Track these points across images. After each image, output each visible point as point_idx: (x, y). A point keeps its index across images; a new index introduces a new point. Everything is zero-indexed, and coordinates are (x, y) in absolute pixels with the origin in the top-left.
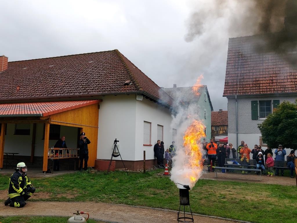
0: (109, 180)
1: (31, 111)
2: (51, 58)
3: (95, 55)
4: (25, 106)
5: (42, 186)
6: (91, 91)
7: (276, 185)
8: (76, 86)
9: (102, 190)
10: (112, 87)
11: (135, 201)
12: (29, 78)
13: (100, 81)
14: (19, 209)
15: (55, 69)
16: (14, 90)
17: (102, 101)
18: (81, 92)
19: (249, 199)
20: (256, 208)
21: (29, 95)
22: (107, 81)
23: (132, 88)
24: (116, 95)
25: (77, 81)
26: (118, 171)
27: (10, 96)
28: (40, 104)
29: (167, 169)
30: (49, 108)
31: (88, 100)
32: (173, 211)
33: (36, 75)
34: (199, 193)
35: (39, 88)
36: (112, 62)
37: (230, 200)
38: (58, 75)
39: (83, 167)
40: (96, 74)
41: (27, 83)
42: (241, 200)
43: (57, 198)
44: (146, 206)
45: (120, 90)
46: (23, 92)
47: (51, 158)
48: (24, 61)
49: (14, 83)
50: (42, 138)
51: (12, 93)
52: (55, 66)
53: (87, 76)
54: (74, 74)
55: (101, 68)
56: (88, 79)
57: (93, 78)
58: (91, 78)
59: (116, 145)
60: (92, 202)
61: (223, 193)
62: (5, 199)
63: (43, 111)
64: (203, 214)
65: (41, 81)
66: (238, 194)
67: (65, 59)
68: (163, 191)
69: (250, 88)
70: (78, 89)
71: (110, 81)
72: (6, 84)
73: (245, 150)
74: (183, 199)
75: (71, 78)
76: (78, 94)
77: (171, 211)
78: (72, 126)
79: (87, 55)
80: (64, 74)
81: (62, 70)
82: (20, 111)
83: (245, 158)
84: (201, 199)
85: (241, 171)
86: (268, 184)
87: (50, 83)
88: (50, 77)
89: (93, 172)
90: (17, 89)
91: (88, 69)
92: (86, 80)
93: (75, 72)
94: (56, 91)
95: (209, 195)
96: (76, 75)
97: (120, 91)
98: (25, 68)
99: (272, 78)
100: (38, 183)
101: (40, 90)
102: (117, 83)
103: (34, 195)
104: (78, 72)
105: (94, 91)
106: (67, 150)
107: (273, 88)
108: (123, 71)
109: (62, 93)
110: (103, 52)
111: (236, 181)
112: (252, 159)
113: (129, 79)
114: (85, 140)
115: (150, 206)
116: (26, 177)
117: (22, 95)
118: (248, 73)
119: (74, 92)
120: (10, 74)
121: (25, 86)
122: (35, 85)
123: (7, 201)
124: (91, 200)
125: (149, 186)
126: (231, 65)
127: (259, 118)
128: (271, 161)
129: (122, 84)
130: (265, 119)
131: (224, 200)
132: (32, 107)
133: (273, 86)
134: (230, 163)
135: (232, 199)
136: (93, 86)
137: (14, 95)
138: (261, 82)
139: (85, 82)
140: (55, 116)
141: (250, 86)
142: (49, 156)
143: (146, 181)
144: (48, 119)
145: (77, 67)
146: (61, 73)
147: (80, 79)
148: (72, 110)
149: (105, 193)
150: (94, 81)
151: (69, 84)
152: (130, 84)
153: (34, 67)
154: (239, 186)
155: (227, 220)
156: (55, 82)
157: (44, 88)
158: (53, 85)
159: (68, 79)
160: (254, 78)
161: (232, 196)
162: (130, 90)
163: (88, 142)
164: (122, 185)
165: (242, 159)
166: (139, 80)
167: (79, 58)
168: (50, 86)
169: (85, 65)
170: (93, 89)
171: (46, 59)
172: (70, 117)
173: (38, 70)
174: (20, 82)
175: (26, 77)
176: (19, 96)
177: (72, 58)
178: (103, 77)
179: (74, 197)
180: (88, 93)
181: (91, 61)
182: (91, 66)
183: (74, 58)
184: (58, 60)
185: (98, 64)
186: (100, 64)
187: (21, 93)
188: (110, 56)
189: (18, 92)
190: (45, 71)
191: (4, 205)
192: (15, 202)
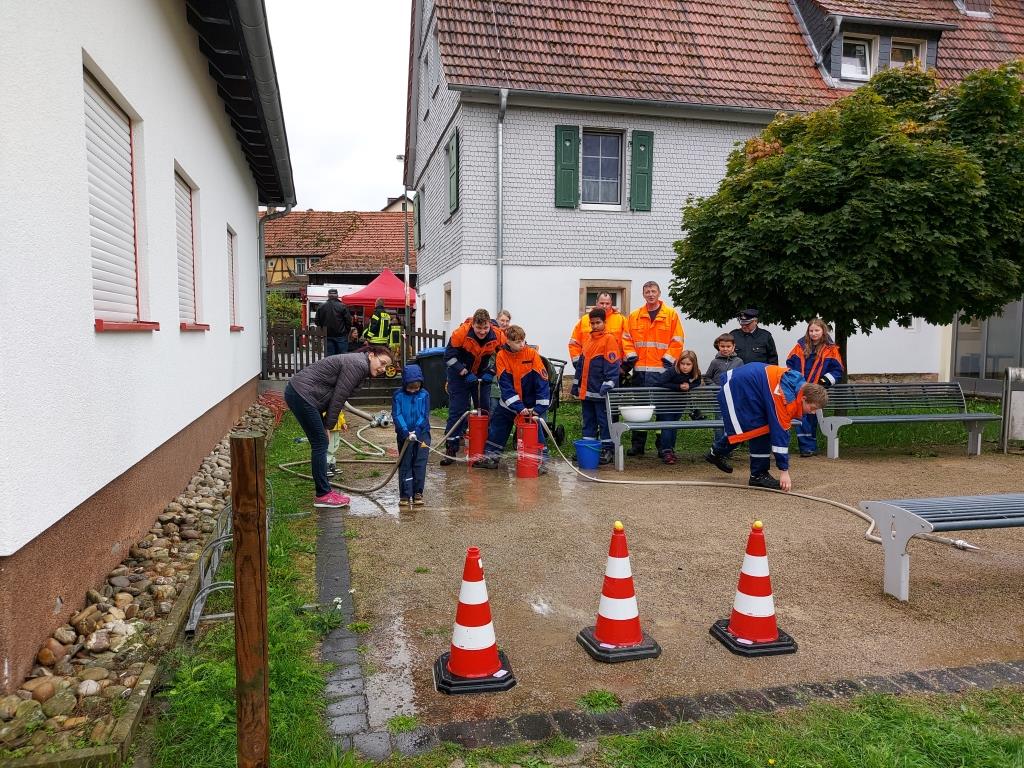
107: (632, 81)
127: (580, 202)
160: (564, 33)
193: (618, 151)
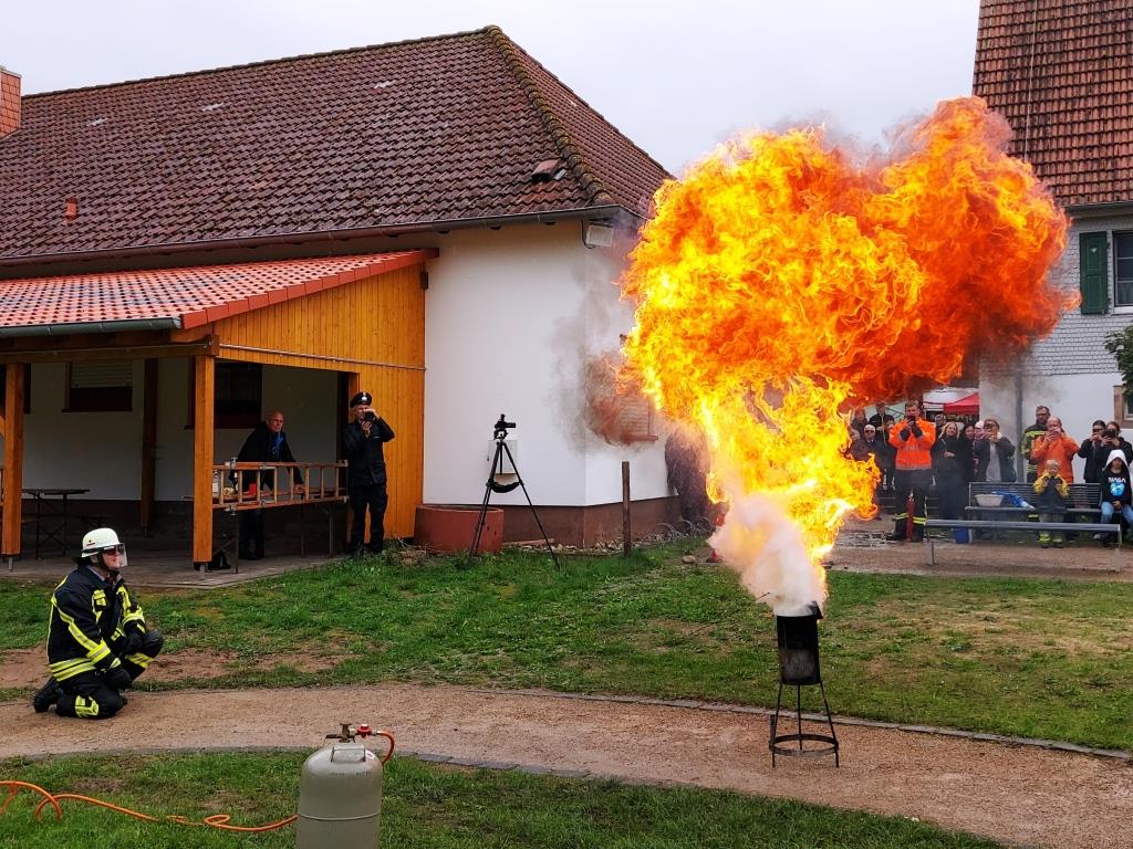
0: (477, 589)
1: (132, 308)
2: (209, 72)
3: (402, 53)
4: (106, 286)
5: (193, 626)
6: (388, 211)
8: (324, 192)
9: (450, 634)
10: (477, 190)
11: (588, 675)
12: (117, 162)
13: (428, 168)
14: (97, 724)
15: (227, 122)
16: (54, 218)
17: (438, 255)
18: (343, 220)
19: (1071, 648)
20: (1100, 686)
21: (122, 238)
22: (458, 166)
23: (568, 194)
24: (495, 225)
25: (327, 169)
26: (513, 552)
27: (39, 245)
28: (168, 274)
30: (208, 292)
31: (375, 253)
32: (753, 710)
33: (149, 151)
34: (860, 632)
35: (162, 204)
36: (477, 81)
37: (991, 655)
38: (242, 148)
39: (367, 539)
40: (406, 137)
41: (106, 186)
42: (1036, 655)
43: (258, 673)
44: (637, 693)
45: (513, 204)
46: (91, 226)
47: (227, 504)
48: (93, 89)
49: (52, 187)
50: (186, 423)
51: (44, 229)
52: (228, 107)
53: (367, 148)
54: (313, 139)
55: (430, 110)
56: (375, 161)
57: (393, 153)
58: (386, 155)
59: (505, 441)
60: (407, 685)
61: (961, 626)
62: (35, 685)
63: (182, 306)
64: (879, 719)
65: (170, 174)
66: (1026, 628)
67: (269, 77)
68: (710, 628)
69: (1074, 178)
70: (330, 206)
71: (469, 165)
72: (17, 194)
73: (1054, 443)
74: (794, 659)
75: (299, 160)
76: (331, 226)
77: (742, 709)
78: (310, 364)
79: (367, 52)
80: (267, 141)
81: (259, 125)
82: (85, 308)
83: (1052, 481)
84: (868, 657)
85: (1037, 532)
87: (210, 181)
88: (210, 155)
89: (409, 561)
90: (68, 213)
91: (373, 117)
92: (363, 165)
93: (315, 131)
94: (235, 215)
95: (899, 641)
96: (320, 142)
97: (514, 208)
98: (98, 122)
100: (174, 613)
101: (168, 216)
102: (499, 175)
103: (162, 666)
104: (331, 129)
105: (402, 213)
106: (296, 469)
108: (523, 122)
109: (265, 226)
110: (433, 39)
111: (1018, 576)
112: (1084, 482)
113: (552, 155)
114: (367, 427)
115: (653, 693)
116: (122, 589)
117: (88, 241)
118: (1066, 112)
119: (316, 217)
120: (33, 147)
121: (102, 200)
122: (144, 193)
124: (403, 678)
125: (646, 609)
126: (992, 78)
127: (1111, 306)
129: (520, 177)
131: (967, 657)
132: (137, 289)
134: (990, 500)
135: (999, 651)
136: (398, 190)
137: (55, 239)
138: (1124, 151)
139: (362, 175)
140: (236, 324)
141: (1075, 170)
142: (214, 496)
143: (634, 591)
144: (207, 338)
145: (324, 107)
146: (253, 138)
147: (339, 159)
148: (309, 297)
149: (462, 646)
150: (402, 167)
151: (294, 182)
152: (557, 177)
153: (138, 115)
154: (1030, 597)
155: (979, 740)
156: (229, 176)
157: (182, 206)
158: (221, 191)
159: (287, 165)
160: (1093, 134)
161: (999, 639)
162: (559, 200)
163: (385, 433)
164: (534, 610)
165: (1039, 484)
166: (594, 158)
167: (331, 69)
168: (211, 194)
169: (359, 100)
170: (396, 205)
171: (188, 78)
172: (300, 327)
173: (153, 128)
174: (77, 182)
175: (102, 157)
176: (77, 245)
177: (298, 68)
178: (440, 149)
179: (330, 667)
180: (375, 223)
181: (383, 82)
182: (384, 102)
183: (309, 71)
184: (238, 82)
185: (417, 91)
186: (426, 90)
187: (86, 232)
188: (465, 55)
189: (70, 225)
190: (187, 132)
191: (34, 710)
192: (78, 698)
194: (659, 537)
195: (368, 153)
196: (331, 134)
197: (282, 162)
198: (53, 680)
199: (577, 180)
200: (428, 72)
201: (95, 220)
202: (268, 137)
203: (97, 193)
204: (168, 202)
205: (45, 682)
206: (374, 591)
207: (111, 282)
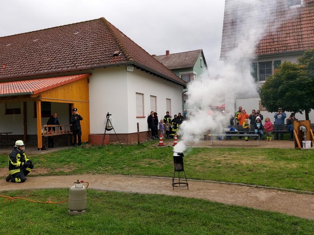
0: (104, 153)
1: (21, 90)
2: (34, 32)
3: (81, 25)
5: (39, 162)
6: (79, 64)
7: (274, 149)
8: (64, 60)
10: (100, 59)
11: (130, 171)
12: (14, 55)
13: (88, 53)
15: (39, 44)
17: (91, 75)
18: (69, 67)
20: (251, 171)
21: (17, 73)
22: (96, 53)
23: (122, 59)
24: (105, 67)
25: (64, 55)
26: (112, 145)
28: (28, 81)
29: (161, 140)
30: (38, 86)
31: (77, 75)
32: (169, 178)
33: (21, 52)
34: (194, 161)
35: (25, 64)
36: (99, 31)
37: (225, 165)
38: (44, 50)
39: (77, 142)
40: (82, 46)
41: (12, 60)
42: (236, 165)
43: (55, 172)
44: (142, 175)
45: (109, 62)
46: (9, 70)
47: (45, 135)
48: (7, 37)
50: (33, 116)
52: (39, 40)
53: (73, 49)
54: (60, 47)
55: (88, 39)
56: (75, 52)
57: (80, 50)
58: (78, 51)
59: (109, 118)
60: (89, 175)
61: (218, 159)
62: (5, 176)
63: (33, 89)
64: (198, 179)
65: (27, 57)
66: (233, 159)
67: (49, 32)
68: (159, 161)
70: (65, 64)
71: (98, 52)
73: (243, 115)
74: (178, 166)
75: (57, 53)
76: (66, 69)
77: (166, 178)
78: (62, 102)
79: (72, 25)
80: (49, 48)
81: (47, 44)
82: (10, 90)
84: (196, 166)
86: (265, 148)
87: (36, 59)
89: (88, 147)
90: (3, 67)
91: (74, 41)
92: (73, 53)
93: (61, 45)
94: (43, 67)
95: (203, 162)
96: (62, 48)
97: (109, 63)
98: (9, 45)
99: (273, 37)
101: (27, 67)
102: (105, 55)
103: (33, 171)
105: (83, 65)
106: (60, 126)
107: (274, 48)
108: (111, 41)
109: (50, 69)
110: (88, 21)
111: (233, 147)
113: (118, 49)
115: (145, 175)
116: (24, 154)
117: (9, 74)
119: (62, 66)
121: (11, 64)
122: (21, 62)
123: (8, 177)
124: (88, 173)
125: (143, 156)
127: (258, 81)
128: (270, 125)
129: (111, 55)
130: (264, 82)
131: (219, 165)
132: (21, 85)
133: (274, 45)
134: (227, 130)
135: (227, 164)
136: (81, 59)
138: (261, 42)
139: (72, 56)
140: (45, 93)
142: (42, 133)
143: (141, 153)
144: (39, 96)
145: (62, 39)
146: (46, 48)
147: (67, 52)
148: (62, 86)
149: (101, 166)
150: (82, 54)
151: (56, 58)
152: (120, 55)
153: (18, 43)
154: (236, 152)
156: (41, 57)
157: (30, 65)
158: (39, 61)
159: (54, 54)
161: (227, 161)
162: (120, 60)
163: (80, 118)
164: (117, 157)
166: (128, 49)
167: (63, 30)
168: (37, 62)
169: (71, 37)
170: (81, 63)
171: (29, 33)
172: (60, 93)
173: (22, 46)
174: (5, 60)
175: (10, 54)
176: (6, 75)
177: (56, 30)
178: (91, 49)
179: (71, 171)
180: (76, 67)
181: (76, 32)
182: (77, 38)
183: (58, 30)
184: (41, 34)
185: (85, 34)
186: (87, 34)
187: (8, 72)
188: (96, 25)
189: (4, 70)
190: (30, 47)
191: (6, 181)
192: (16, 178)
193: (271, 66)
194: (146, 140)
195: (74, 50)
196: (65, 46)
197: (53, 53)
198: (10, 174)
199: (124, 55)
200: (87, 29)
201: (10, 69)
202: (50, 47)
203: (10, 62)
204: (27, 64)
205: (8, 175)
206: (80, 154)
207: (15, 84)
